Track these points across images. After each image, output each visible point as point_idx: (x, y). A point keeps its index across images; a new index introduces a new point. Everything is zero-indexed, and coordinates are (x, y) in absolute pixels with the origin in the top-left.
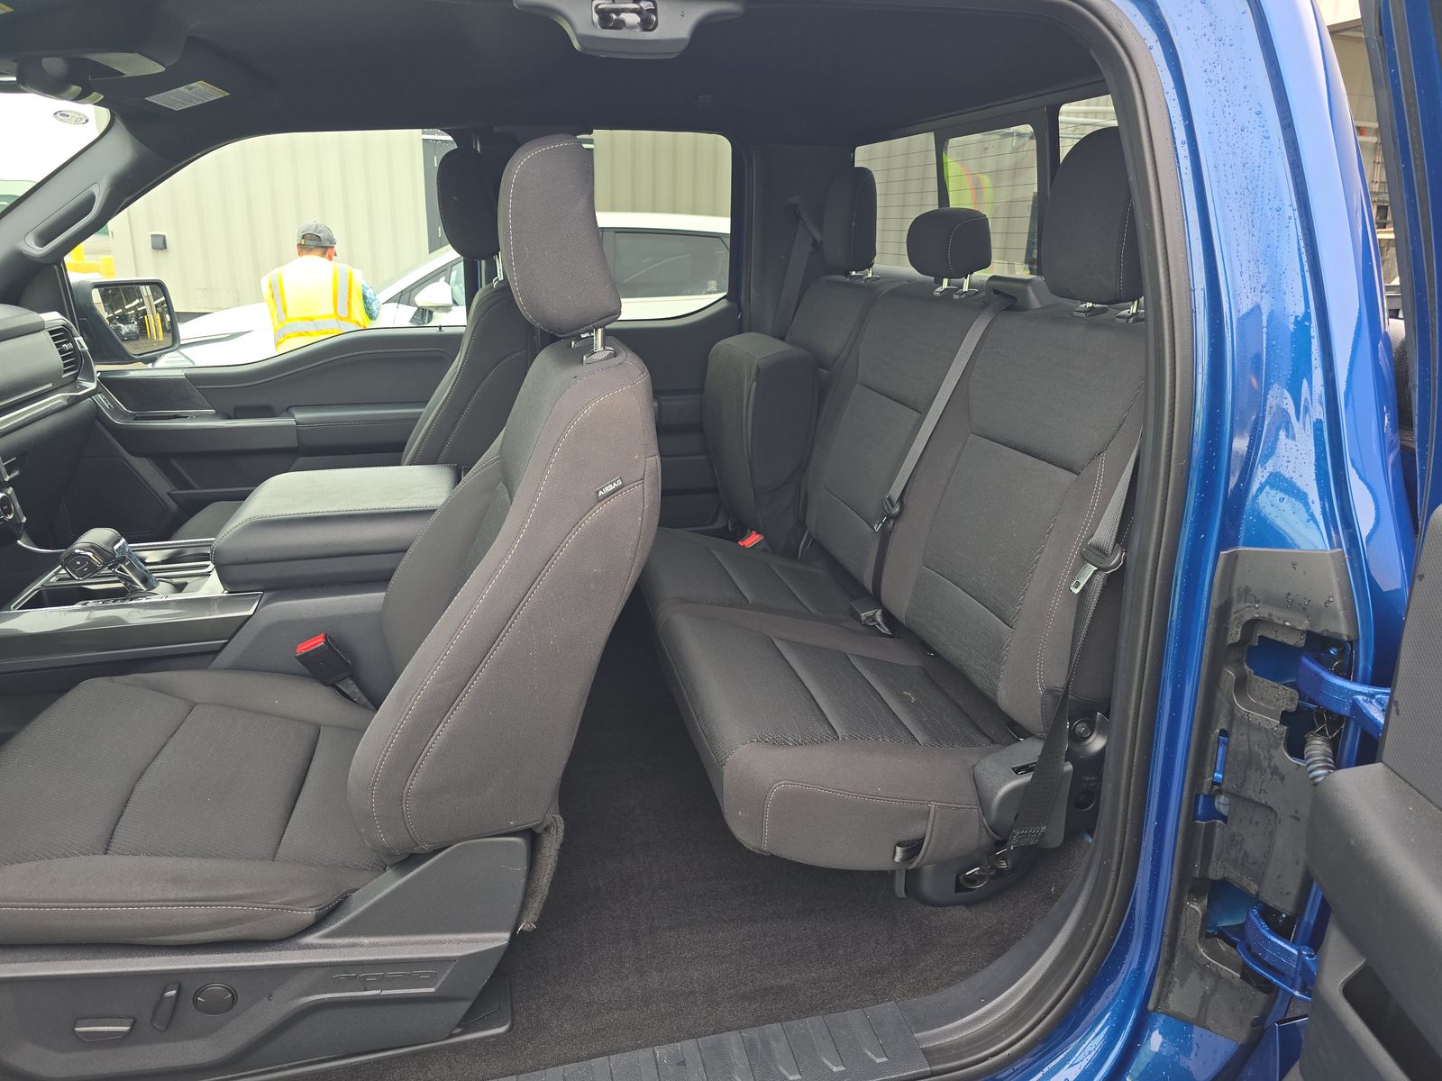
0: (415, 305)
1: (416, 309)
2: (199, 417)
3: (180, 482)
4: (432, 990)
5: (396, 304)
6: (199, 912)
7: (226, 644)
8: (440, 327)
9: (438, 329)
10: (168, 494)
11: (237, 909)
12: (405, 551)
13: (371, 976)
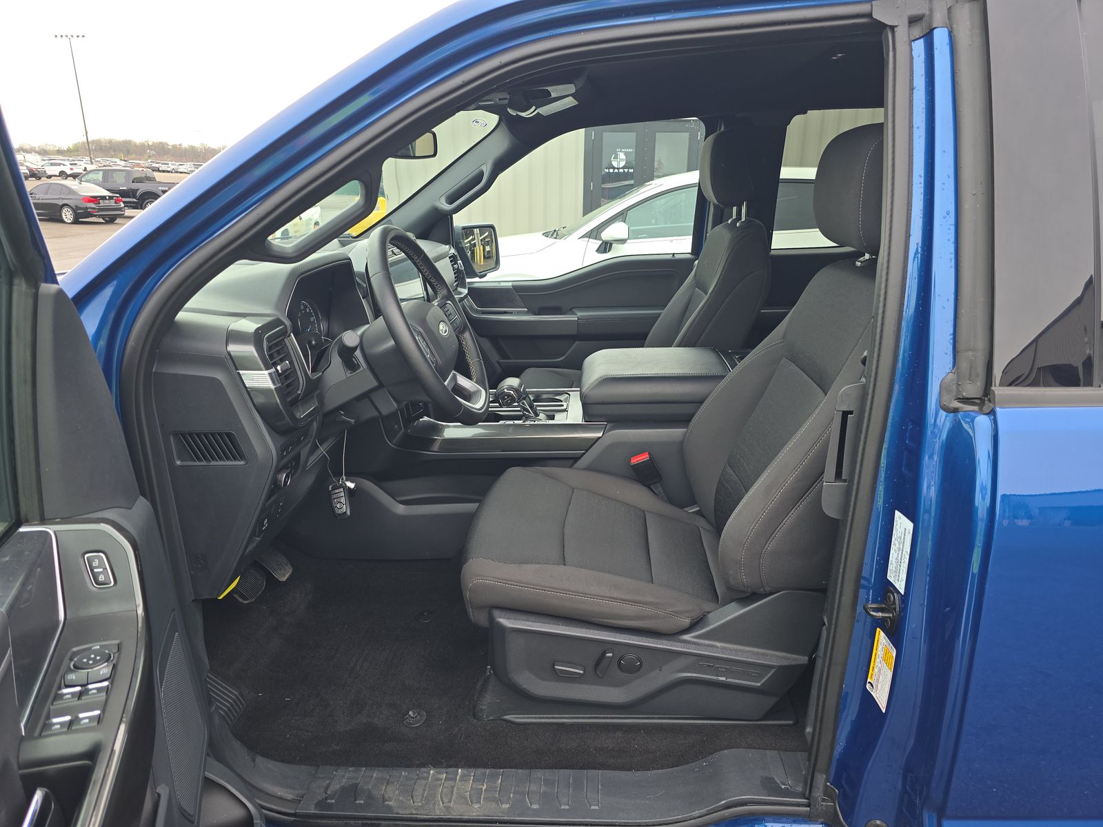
0: (601, 239)
1: (601, 242)
2: (519, 313)
3: (503, 355)
4: (759, 685)
5: (587, 239)
6: (629, 609)
7: (584, 454)
8: (674, 254)
9: (671, 255)
10: (497, 362)
11: (649, 610)
12: (702, 402)
13: (722, 668)
